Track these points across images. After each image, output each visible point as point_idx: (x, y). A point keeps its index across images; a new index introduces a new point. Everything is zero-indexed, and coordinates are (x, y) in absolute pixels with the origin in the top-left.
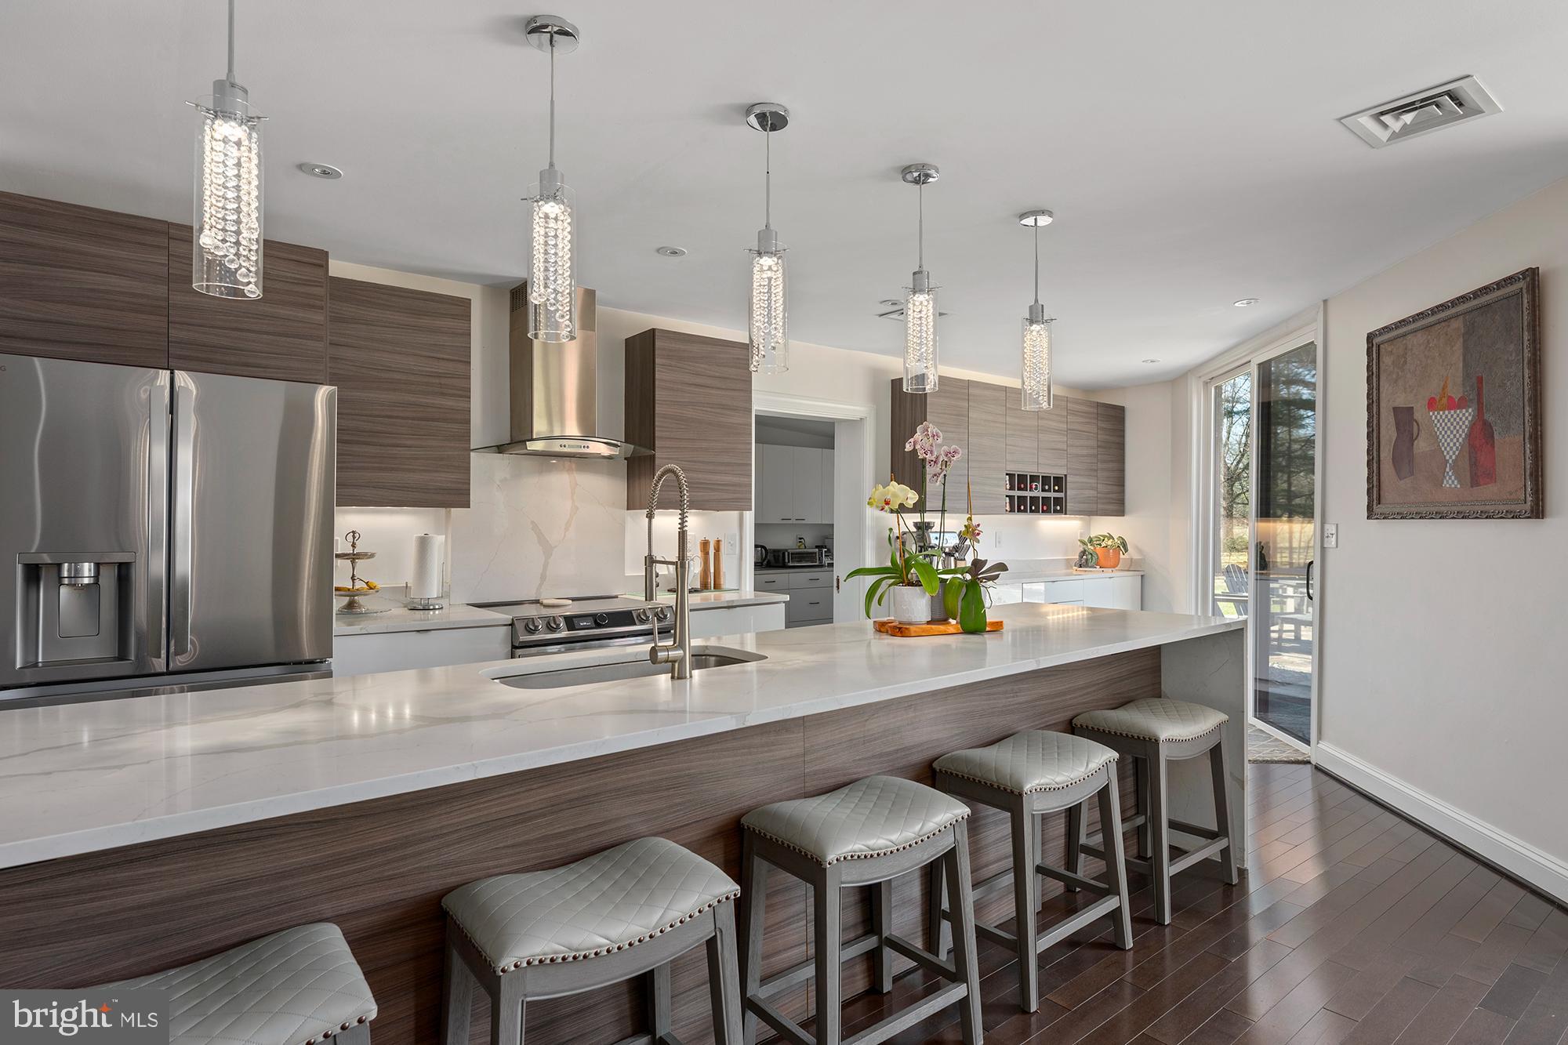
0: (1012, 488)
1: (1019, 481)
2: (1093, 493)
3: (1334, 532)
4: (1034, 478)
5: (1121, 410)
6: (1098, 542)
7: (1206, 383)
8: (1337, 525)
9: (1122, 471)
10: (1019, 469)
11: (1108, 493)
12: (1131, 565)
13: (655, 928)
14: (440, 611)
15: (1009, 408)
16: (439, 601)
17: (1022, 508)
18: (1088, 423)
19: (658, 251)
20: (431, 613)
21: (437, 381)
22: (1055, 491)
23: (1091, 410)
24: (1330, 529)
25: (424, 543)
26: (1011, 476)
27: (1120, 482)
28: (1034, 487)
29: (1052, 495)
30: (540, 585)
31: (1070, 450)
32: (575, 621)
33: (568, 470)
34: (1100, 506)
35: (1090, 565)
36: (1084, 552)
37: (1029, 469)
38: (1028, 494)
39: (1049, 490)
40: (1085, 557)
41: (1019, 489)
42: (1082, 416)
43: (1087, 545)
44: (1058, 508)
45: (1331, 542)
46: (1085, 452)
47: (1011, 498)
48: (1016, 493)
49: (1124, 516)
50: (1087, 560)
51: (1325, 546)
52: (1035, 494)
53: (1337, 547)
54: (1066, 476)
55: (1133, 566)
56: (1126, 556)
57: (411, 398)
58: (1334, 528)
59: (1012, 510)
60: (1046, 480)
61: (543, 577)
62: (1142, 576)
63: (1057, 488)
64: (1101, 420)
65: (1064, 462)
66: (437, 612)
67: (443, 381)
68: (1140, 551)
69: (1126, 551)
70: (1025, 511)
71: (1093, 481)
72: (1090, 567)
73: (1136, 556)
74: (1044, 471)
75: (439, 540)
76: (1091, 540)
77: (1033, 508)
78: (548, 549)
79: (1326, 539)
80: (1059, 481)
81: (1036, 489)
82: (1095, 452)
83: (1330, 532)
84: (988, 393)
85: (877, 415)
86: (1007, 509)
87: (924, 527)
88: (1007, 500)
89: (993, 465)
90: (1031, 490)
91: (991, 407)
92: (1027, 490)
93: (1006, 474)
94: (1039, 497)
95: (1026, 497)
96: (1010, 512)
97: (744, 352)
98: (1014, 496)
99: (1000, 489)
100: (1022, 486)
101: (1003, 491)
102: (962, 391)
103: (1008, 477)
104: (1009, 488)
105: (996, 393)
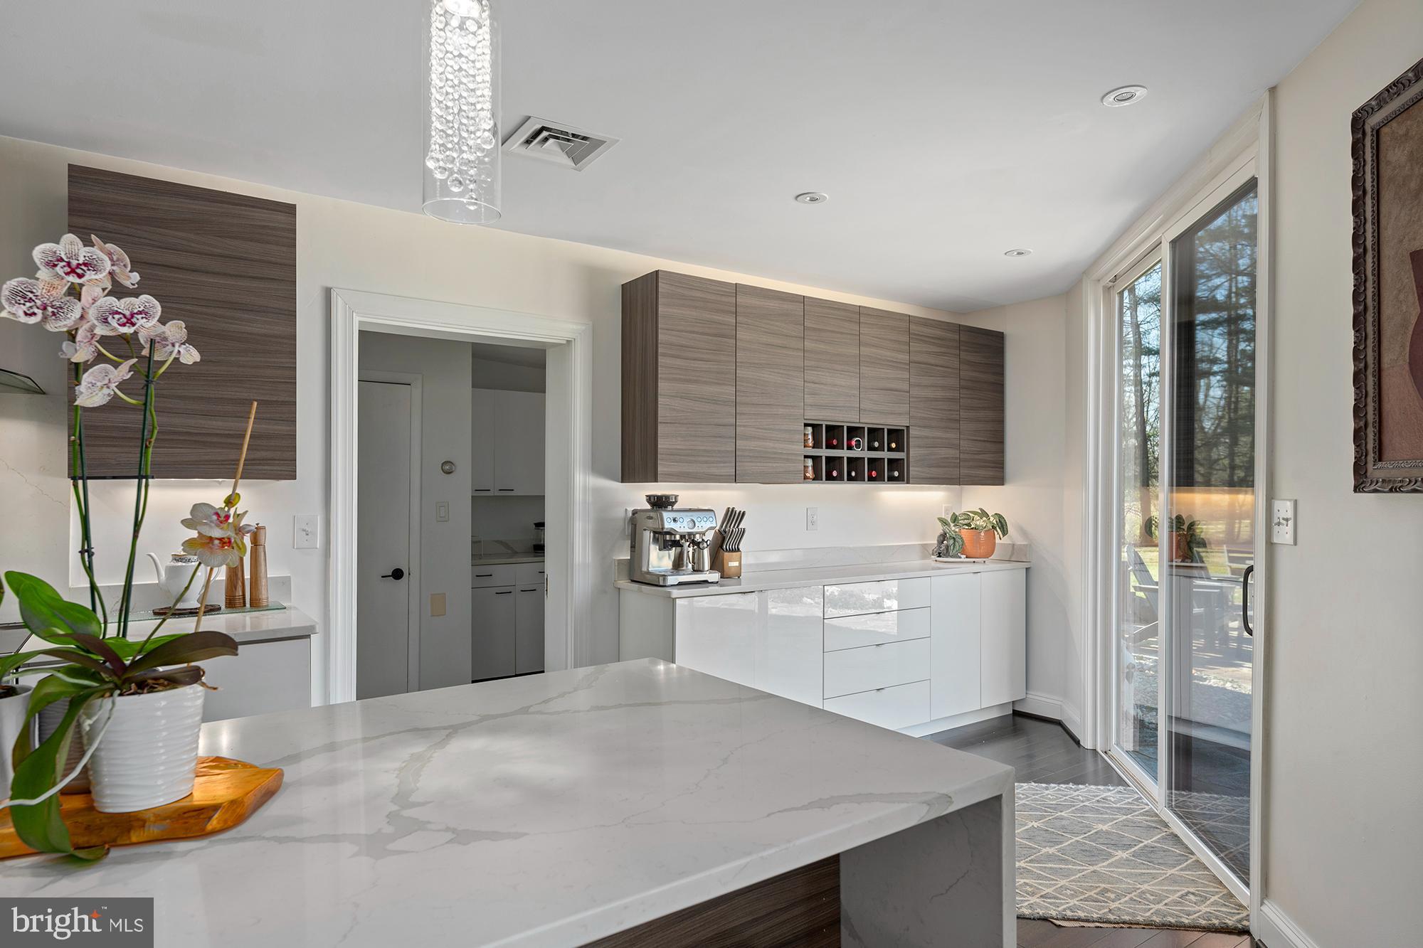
0: (817, 445)
1: (831, 434)
2: (952, 453)
3: (1290, 514)
4: (853, 431)
5: (999, 338)
6: (966, 522)
7: (1108, 290)
8: (1296, 502)
9: (1000, 421)
10: (827, 417)
11: (979, 453)
12: (1012, 554)
15: (810, 329)
17: (835, 474)
18: (943, 354)
22: (890, 449)
23: (949, 335)
24: (1283, 508)
26: (816, 427)
27: (997, 438)
28: (853, 443)
29: (885, 455)
31: (914, 392)
34: (964, 471)
35: (951, 554)
36: (943, 537)
37: (846, 418)
38: (844, 453)
39: (881, 448)
40: (945, 542)
41: (829, 446)
42: (934, 344)
43: (950, 526)
44: (896, 474)
45: (1284, 535)
46: (940, 394)
47: (816, 459)
48: (824, 452)
49: (1003, 485)
50: (947, 547)
51: (1275, 541)
52: (856, 453)
53: (1295, 543)
54: (908, 427)
55: (1016, 555)
56: (1005, 540)
58: (1289, 505)
59: (817, 478)
60: (874, 433)
62: (1027, 569)
63: (893, 445)
64: (966, 351)
65: (905, 408)
68: (1024, 533)
69: (1005, 532)
70: (839, 478)
71: (952, 435)
72: (951, 557)
73: (1020, 541)
74: (870, 420)
76: (955, 519)
77: (853, 474)
79: (1276, 528)
80: (897, 435)
81: (858, 445)
82: (957, 394)
83: (1283, 514)
84: (773, 304)
85: (596, 335)
86: (808, 475)
87: (660, 503)
88: (810, 462)
89: (781, 411)
90: (850, 448)
91: (777, 326)
92: (843, 449)
93: (806, 425)
94: (864, 458)
95: (841, 458)
96: (813, 480)
97: (281, 217)
98: (821, 456)
99: (798, 446)
100: (835, 442)
101: (800, 449)
102: (724, 299)
103: (810, 430)
104: (811, 445)
105: (787, 306)
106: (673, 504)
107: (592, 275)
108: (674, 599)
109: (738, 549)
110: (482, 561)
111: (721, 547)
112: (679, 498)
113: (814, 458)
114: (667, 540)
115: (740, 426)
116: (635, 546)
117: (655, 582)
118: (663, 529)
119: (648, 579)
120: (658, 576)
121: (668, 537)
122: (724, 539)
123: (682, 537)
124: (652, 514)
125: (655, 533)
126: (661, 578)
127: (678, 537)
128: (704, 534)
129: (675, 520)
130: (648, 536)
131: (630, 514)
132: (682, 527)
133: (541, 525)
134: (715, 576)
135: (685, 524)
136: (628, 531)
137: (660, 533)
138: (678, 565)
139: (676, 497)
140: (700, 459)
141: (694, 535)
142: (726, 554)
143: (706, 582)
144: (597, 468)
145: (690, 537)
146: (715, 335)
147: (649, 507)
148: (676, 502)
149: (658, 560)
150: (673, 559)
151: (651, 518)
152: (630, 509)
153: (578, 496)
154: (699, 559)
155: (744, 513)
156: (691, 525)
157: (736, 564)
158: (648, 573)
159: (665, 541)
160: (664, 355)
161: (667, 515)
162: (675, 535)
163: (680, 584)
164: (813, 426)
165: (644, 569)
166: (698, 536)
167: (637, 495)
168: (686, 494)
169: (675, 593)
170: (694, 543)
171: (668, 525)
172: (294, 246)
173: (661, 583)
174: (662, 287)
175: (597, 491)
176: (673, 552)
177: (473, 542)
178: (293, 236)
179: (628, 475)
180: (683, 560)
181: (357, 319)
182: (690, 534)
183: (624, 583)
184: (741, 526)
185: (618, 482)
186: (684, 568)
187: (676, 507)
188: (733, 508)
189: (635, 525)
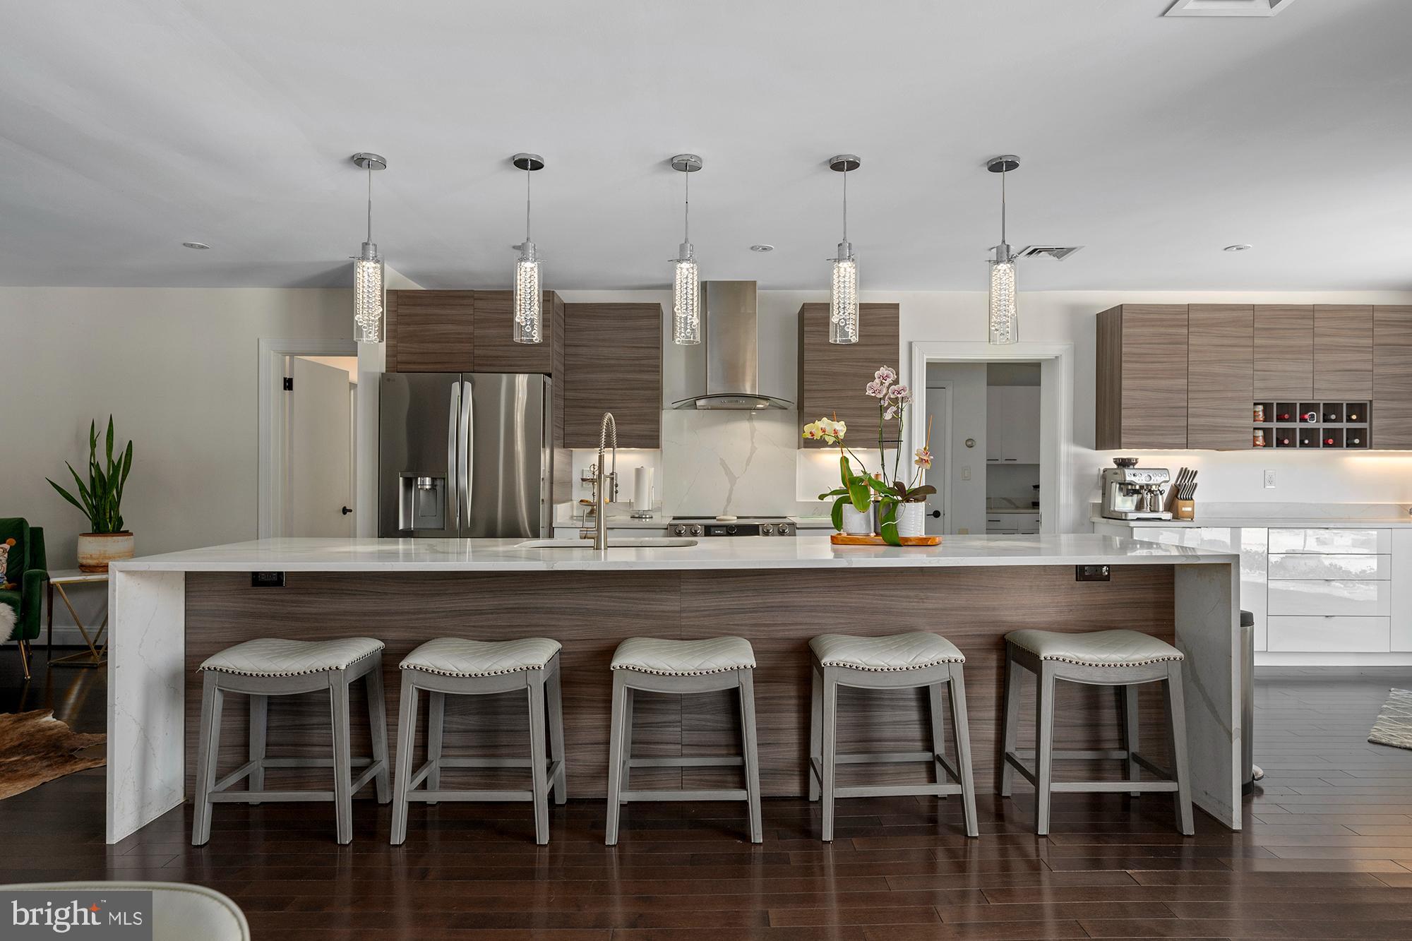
0: (1267, 418)
1: (1283, 411)
4: (1307, 407)
10: (1280, 398)
13: (485, 671)
14: (650, 519)
15: (1259, 329)
16: (650, 513)
17: (1287, 442)
19: (752, 248)
20: (644, 520)
21: (637, 362)
22: (1349, 420)
25: (639, 472)
26: (1267, 407)
28: (1307, 417)
29: (1344, 425)
30: (727, 506)
31: (1378, 370)
32: (712, 529)
33: (748, 420)
37: (1299, 397)
38: (1298, 425)
39: (1339, 420)
41: (1281, 420)
44: (1357, 441)
47: (1266, 431)
48: (1275, 425)
52: (1312, 424)
54: (1371, 401)
57: (621, 376)
59: (1268, 444)
60: (1331, 407)
61: (729, 500)
63: (1354, 417)
65: (1367, 385)
66: (648, 520)
67: (643, 362)
70: (1292, 445)
74: (1323, 398)
75: (649, 473)
77: (1307, 442)
78: (733, 480)
80: (1358, 408)
81: (1312, 418)
84: (1222, 315)
85: (1076, 352)
86: (1258, 443)
87: (1124, 464)
88: (1260, 433)
89: (1230, 395)
90: (1303, 420)
91: (1226, 331)
92: (1296, 421)
93: (1255, 404)
94: (1319, 429)
95: (1294, 430)
96: (1264, 446)
97: (893, 311)
98: (1272, 428)
99: (1248, 419)
100: (1286, 416)
101: (1250, 422)
102: (1178, 317)
103: (1260, 408)
104: (1261, 419)
105: (1240, 314)
106: (1134, 464)
107: (1074, 311)
108: (1132, 528)
109: (1192, 499)
110: (993, 511)
111: (1177, 496)
112: (1139, 460)
113: (1264, 430)
114: (1129, 489)
115: (1191, 408)
116: (1106, 494)
117: (1120, 517)
118: (1125, 481)
119: (1115, 515)
120: (1121, 513)
121: (1130, 487)
122: (1178, 491)
123: (1142, 487)
124: (1118, 471)
125: (1120, 484)
126: (1123, 514)
127: (1137, 487)
128: (1159, 486)
129: (1134, 475)
130: (1115, 487)
131: (1102, 472)
132: (1140, 480)
133: (1037, 487)
134: (1168, 516)
135: (1143, 478)
136: (1100, 484)
137: (1123, 484)
138: (1139, 507)
139: (1136, 459)
140: (1157, 432)
141: (1151, 486)
142: (1180, 502)
143: (1160, 519)
144: (1077, 439)
145: (1149, 488)
146: (1170, 344)
147: (1115, 466)
148: (1137, 463)
149: (1123, 504)
150: (1135, 504)
151: (1116, 474)
152: (1102, 469)
153: (1063, 459)
154: (1155, 503)
155: (1196, 472)
156: (1148, 479)
157: (1190, 509)
158: (1115, 511)
159: (1128, 490)
160: (1126, 362)
161: (1127, 471)
162: (1135, 486)
163: (1138, 519)
164: (1265, 405)
165: (1112, 509)
166: (1154, 487)
167: (1107, 459)
168: (1146, 458)
169: (1132, 524)
170: (1151, 492)
171: (1129, 478)
172: (898, 325)
173: (1123, 518)
174: (1125, 315)
175: (1077, 456)
176: (1136, 497)
177: (987, 499)
178: (897, 320)
179: (1101, 443)
180: (1143, 504)
181: (925, 357)
182: (1147, 485)
183: (1098, 519)
184: (1194, 481)
185: (1092, 449)
186: (1145, 509)
187: (1136, 467)
188: (1186, 468)
189: (1105, 479)
